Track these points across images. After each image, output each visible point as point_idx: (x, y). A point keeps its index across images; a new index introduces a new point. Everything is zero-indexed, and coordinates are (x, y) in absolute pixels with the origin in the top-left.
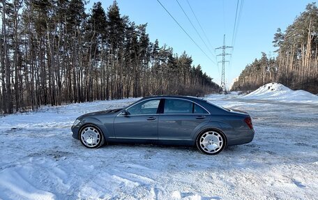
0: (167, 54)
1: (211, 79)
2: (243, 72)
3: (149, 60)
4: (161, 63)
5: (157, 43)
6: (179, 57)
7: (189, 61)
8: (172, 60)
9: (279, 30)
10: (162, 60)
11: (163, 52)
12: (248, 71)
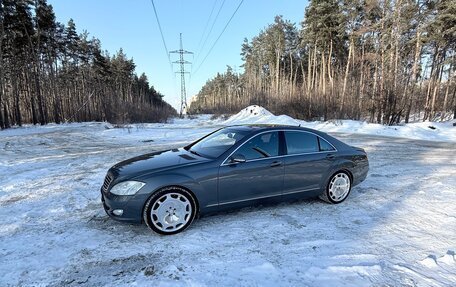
0: (91, 50)
1: (161, 96)
2: (204, 89)
3: (55, 55)
4: (80, 64)
5: (72, 26)
6: (111, 56)
7: (130, 66)
8: (101, 61)
9: (246, 40)
10: (83, 59)
11: (83, 45)
12: (209, 89)
